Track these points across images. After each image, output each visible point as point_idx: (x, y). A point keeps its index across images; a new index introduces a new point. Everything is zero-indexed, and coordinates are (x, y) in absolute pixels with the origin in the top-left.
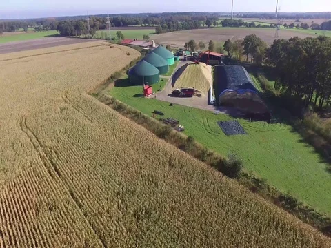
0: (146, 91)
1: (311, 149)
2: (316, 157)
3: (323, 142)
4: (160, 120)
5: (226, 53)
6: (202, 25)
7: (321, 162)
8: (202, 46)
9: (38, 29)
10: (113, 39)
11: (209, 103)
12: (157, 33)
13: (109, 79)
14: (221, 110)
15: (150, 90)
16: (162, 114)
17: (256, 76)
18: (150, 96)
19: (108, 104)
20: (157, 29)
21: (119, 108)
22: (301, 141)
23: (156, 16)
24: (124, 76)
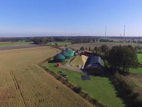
0: (58, 64)
1: (113, 86)
2: (114, 88)
3: (118, 83)
4: (60, 74)
5: (95, 52)
6: (91, 41)
7: (115, 90)
8: (86, 49)
9: (26, 41)
10: (53, 46)
11: (81, 69)
12: (72, 44)
13: (46, 60)
14: (84, 72)
15: (60, 64)
16: (61, 72)
17: (104, 61)
18: (60, 66)
19: (43, 68)
20: (72, 42)
21: (47, 70)
22: (110, 83)
23: (74, 37)
24: (52, 59)
